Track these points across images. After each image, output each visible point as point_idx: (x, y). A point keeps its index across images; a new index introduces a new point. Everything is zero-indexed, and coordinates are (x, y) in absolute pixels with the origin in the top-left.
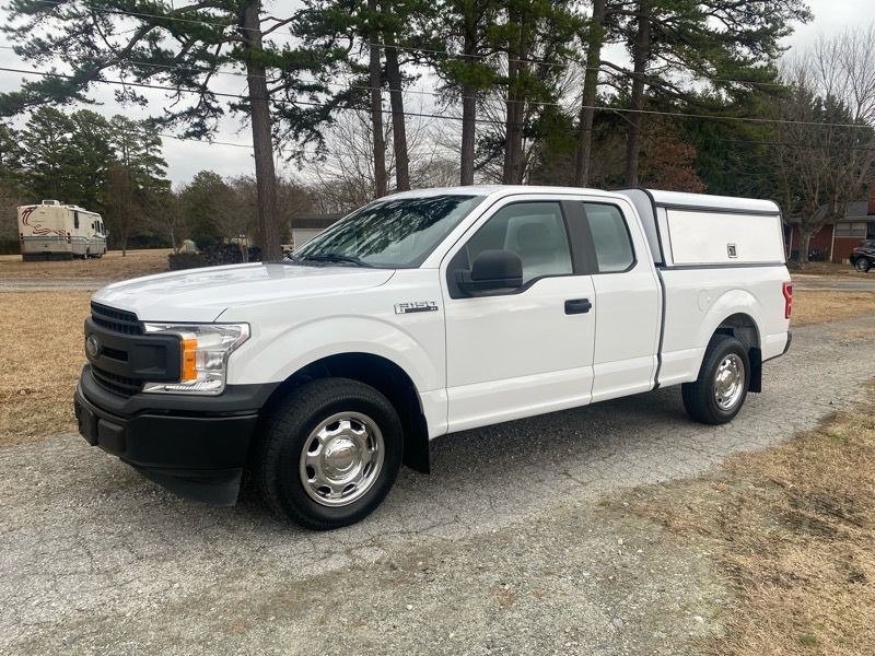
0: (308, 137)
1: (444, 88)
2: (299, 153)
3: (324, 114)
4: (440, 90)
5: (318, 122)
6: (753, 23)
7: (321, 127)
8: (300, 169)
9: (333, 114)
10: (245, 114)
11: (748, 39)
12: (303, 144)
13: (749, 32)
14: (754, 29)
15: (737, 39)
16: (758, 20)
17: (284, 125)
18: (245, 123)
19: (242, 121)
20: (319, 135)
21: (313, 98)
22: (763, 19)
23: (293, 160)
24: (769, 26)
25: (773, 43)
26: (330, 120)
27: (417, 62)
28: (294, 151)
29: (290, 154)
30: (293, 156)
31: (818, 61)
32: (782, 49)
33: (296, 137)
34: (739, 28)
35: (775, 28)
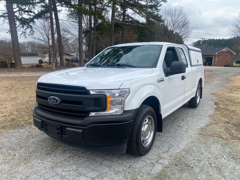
0: (27, 27)
1: (70, 14)
2: (24, 32)
3: (32, 20)
4: (69, 15)
5: (30, 23)
6: (152, 3)
7: (31, 24)
8: (26, 37)
9: (35, 20)
10: (4, 19)
11: (151, 7)
12: (26, 30)
13: (151, 5)
14: (152, 4)
15: (148, 7)
16: (153, 2)
17: (18, 23)
18: (4, 22)
19: (3, 21)
20: (31, 27)
21: (29, 15)
22: (155, 2)
23: (23, 35)
24: (156, 4)
25: (157, 8)
26: (34, 22)
27: (62, 6)
28: (23, 32)
29: (21, 33)
30: (22, 33)
31: (165, 14)
32: (160, 10)
33: (23, 27)
34: (149, 4)
35: (157, 5)
